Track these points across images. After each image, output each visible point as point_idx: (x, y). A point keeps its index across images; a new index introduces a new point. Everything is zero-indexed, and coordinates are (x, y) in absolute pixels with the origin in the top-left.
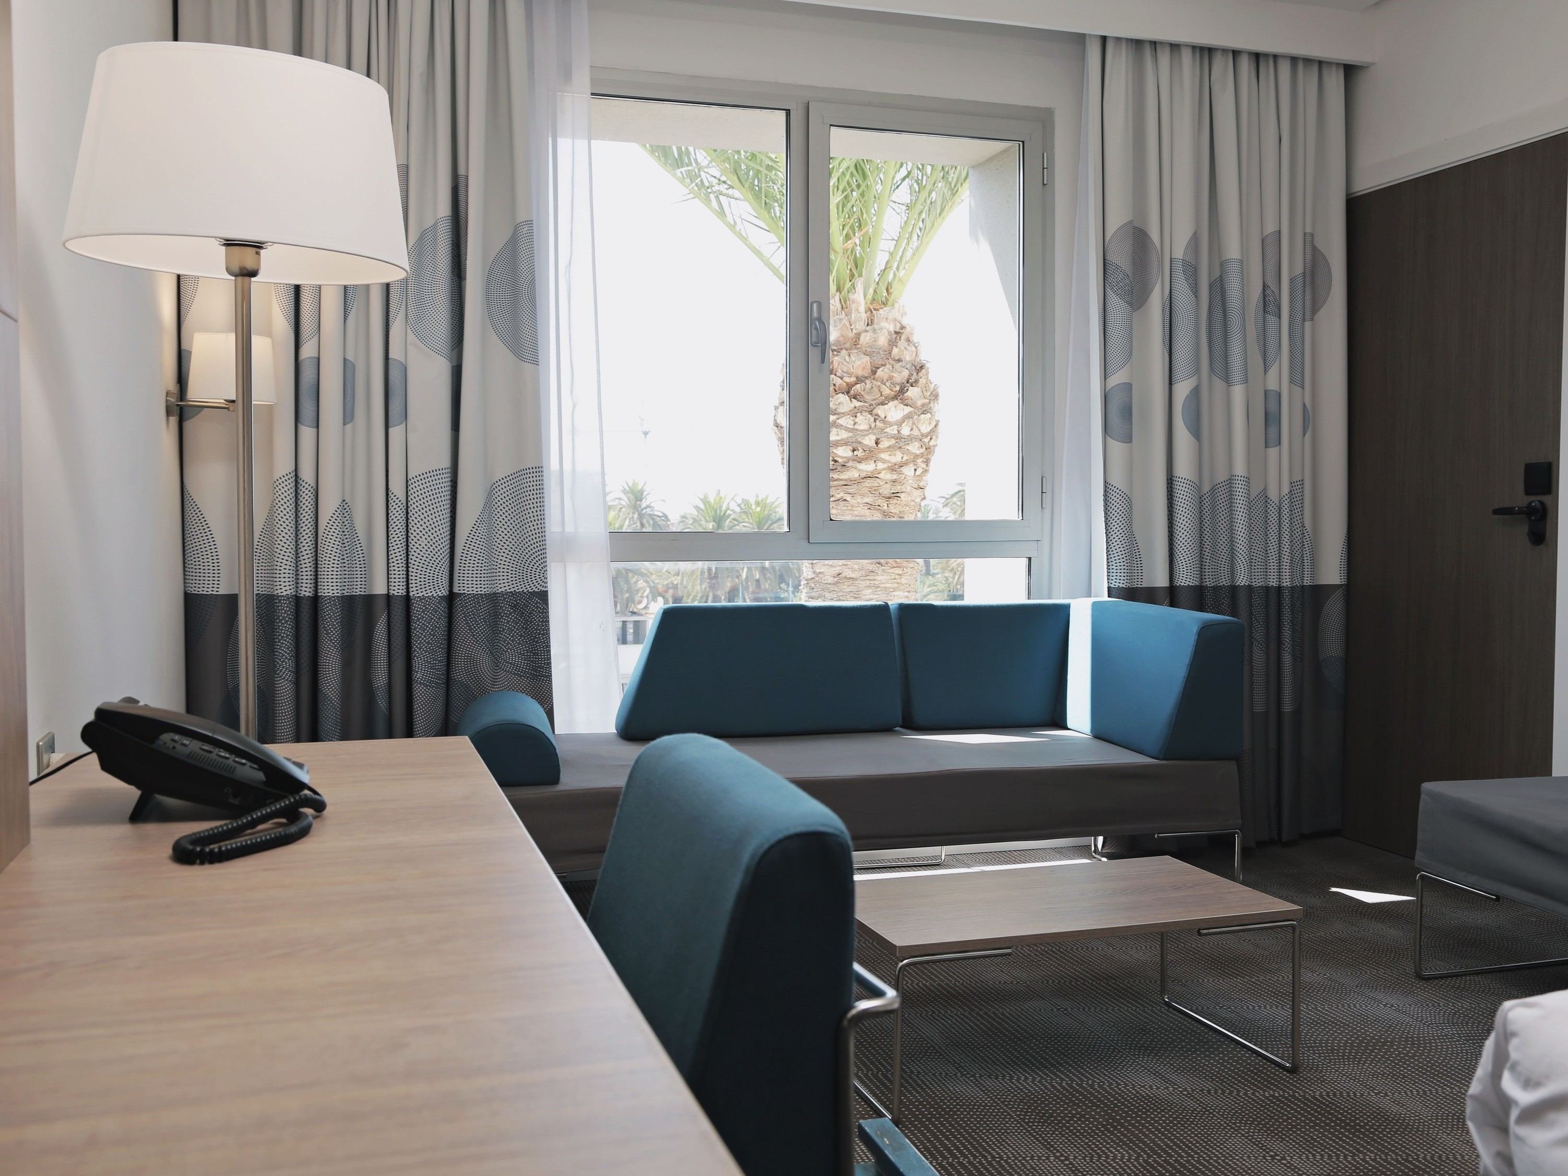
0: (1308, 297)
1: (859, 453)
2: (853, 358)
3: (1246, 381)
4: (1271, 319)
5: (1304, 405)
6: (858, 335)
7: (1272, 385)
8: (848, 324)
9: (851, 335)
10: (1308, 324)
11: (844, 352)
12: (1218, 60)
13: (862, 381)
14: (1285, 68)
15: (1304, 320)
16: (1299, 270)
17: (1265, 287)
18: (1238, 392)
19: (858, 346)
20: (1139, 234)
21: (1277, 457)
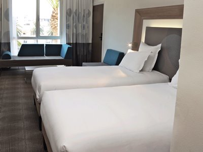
0: (88, 15)
4: (84, 18)
7: (84, 24)
15: (88, 17)
16: (87, 13)
17: (84, 14)
20: (70, 9)
21: (84, 31)
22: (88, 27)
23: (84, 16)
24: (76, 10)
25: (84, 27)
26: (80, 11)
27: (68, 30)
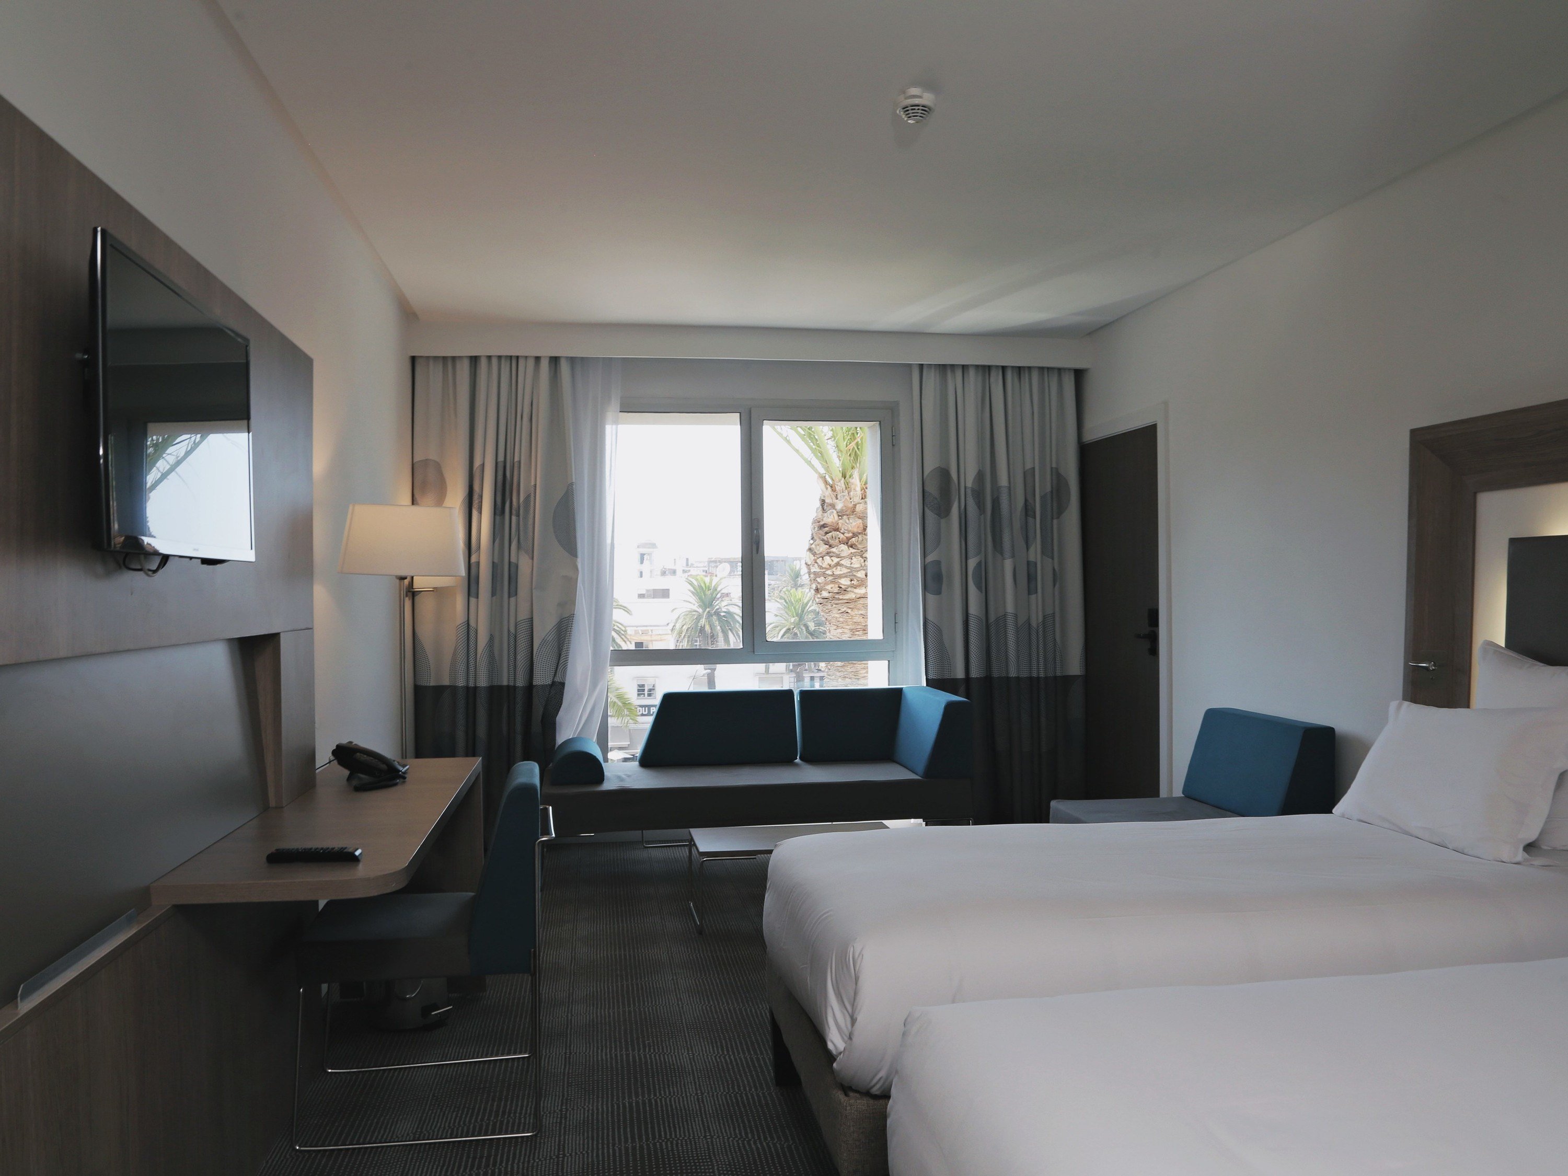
0: (1055, 505)
1: (855, 582)
2: (851, 521)
3: (1013, 556)
4: (1030, 520)
5: (1054, 570)
6: (855, 506)
7: (1032, 559)
8: (848, 499)
9: (851, 505)
10: (1055, 521)
11: (845, 517)
12: (993, 373)
13: (857, 536)
14: (1035, 375)
15: (1052, 518)
16: (1049, 489)
17: (1026, 500)
18: (1008, 564)
19: (854, 513)
20: (944, 474)
21: (1036, 600)
22: (1057, 577)
23: (1028, 510)
24: (980, 476)
25: (1031, 578)
26: (1003, 481)
27: (930, 597)
